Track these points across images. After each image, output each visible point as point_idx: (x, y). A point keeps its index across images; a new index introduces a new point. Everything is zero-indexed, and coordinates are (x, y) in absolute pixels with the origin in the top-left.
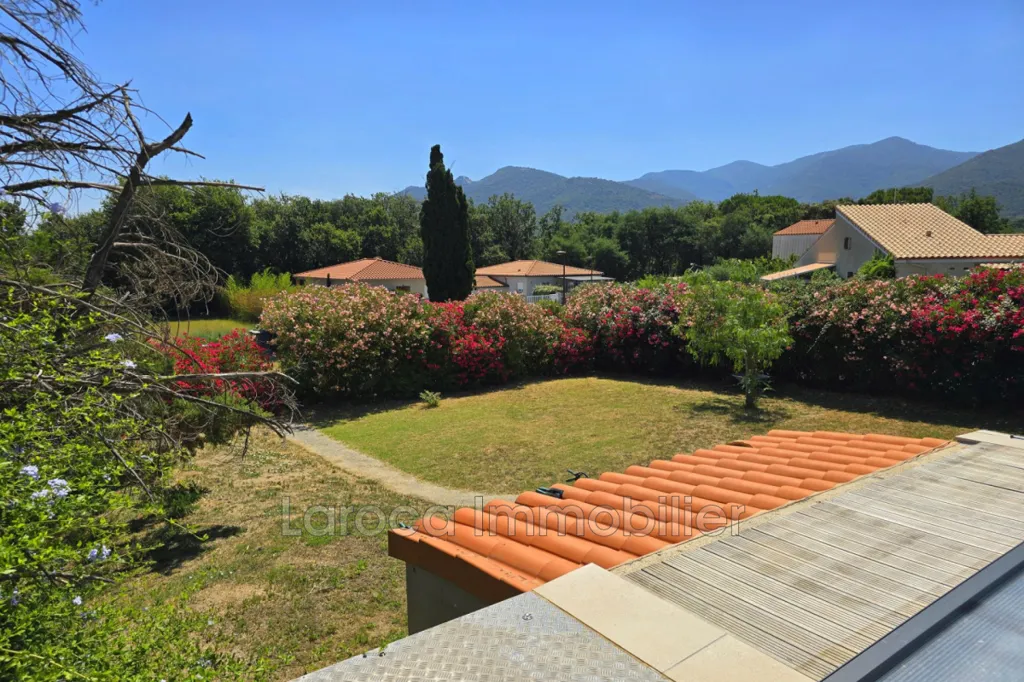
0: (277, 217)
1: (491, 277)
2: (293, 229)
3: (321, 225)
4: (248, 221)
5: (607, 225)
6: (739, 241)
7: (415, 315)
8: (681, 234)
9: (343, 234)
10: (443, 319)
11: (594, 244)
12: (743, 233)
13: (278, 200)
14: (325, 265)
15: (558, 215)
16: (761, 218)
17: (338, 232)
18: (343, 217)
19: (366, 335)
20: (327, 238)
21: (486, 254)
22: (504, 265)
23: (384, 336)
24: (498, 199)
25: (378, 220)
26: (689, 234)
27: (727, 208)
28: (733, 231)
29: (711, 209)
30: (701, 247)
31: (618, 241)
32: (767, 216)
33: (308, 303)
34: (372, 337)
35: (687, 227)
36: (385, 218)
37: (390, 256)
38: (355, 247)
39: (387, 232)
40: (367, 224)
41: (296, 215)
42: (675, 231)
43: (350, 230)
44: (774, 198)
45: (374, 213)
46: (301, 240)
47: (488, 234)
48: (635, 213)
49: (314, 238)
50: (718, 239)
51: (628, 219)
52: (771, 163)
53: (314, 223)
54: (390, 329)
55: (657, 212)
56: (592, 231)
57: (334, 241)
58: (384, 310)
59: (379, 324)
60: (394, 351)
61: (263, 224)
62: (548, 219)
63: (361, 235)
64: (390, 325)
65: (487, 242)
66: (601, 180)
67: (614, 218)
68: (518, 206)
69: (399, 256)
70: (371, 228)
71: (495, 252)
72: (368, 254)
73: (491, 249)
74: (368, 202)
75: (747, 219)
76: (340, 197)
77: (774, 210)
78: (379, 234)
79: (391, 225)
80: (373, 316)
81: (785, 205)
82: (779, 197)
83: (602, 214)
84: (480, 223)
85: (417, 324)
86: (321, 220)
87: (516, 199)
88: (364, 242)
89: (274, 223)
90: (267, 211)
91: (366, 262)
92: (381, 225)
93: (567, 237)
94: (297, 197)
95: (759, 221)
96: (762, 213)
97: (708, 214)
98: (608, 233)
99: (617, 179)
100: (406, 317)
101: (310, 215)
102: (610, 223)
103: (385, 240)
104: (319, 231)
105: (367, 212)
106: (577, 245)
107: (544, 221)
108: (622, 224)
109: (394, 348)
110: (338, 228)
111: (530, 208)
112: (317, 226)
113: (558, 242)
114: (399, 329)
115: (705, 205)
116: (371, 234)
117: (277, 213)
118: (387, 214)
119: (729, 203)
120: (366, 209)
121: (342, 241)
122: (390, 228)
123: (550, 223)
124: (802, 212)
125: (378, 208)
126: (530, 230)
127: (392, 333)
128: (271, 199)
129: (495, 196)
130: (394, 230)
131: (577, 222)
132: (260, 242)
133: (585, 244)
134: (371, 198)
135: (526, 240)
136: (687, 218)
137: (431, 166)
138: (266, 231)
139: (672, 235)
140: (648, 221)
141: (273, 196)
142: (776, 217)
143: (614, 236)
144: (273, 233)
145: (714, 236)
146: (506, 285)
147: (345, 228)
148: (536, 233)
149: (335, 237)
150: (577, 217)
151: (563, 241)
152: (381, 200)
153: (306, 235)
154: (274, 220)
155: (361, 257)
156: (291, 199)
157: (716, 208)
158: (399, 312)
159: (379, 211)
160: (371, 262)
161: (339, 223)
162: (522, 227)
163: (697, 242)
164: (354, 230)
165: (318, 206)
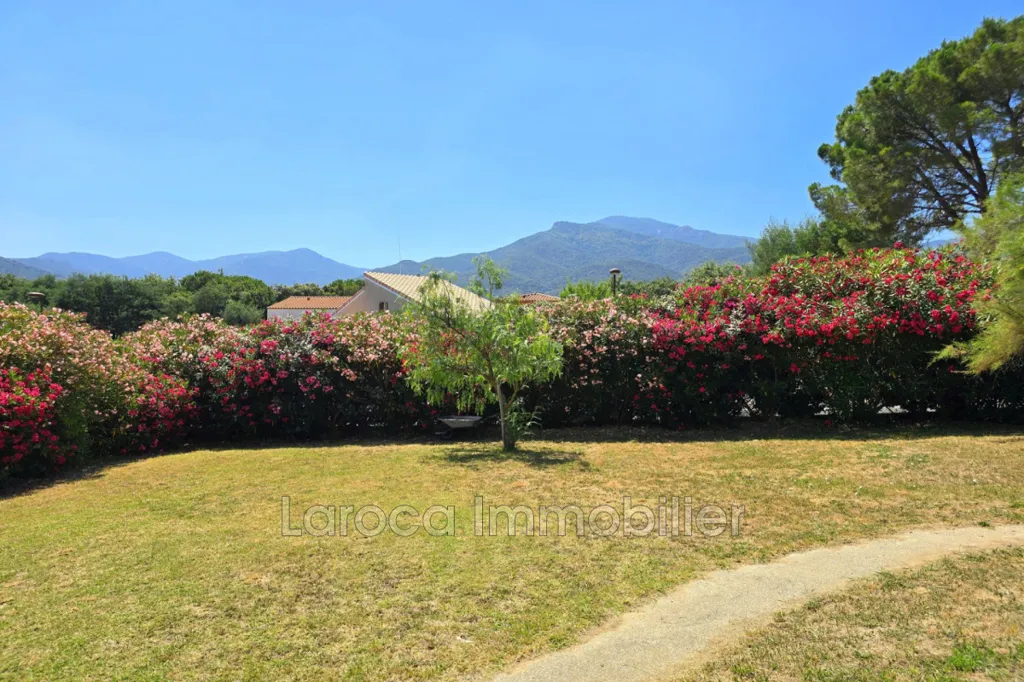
8: (143, 307)
16: (238, 295)
27: (192, 284)
29: (172, 284)
35: (151, 300)
42: (136, 303)
44: (243, 278)
75: (224, 294)
77: (247, 288)
97: (170, 289)
115: (165, 280)
119: (193, 279)
124: (276, 293)
139: (132, 307)
142: (252, 295)
157: (178, 283)
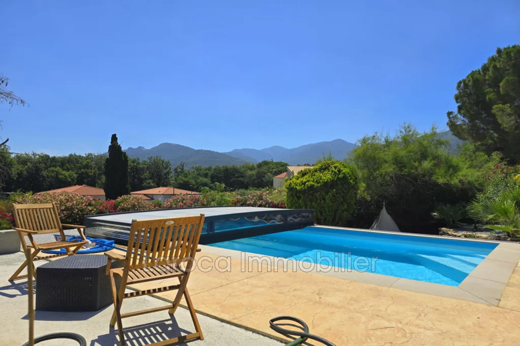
0: (29, 164)
1: (145, 195)
2: (38, 170)
3: (54, 169)
4: (12, 165)
5: (206, 172)
6: (262, 181)
7: (90, 205)
9: (66, 173)
10: (103, 207)
11: (199, 180)
12: (264, 177)
13: (31, 155)
14: (54, 189)
15: (183, 167)
17: (64, 172)
18: (67, 165)
19: (65, 212)
20: (57, 175)
21: (145, 184)
22: (154, 189)
23: (74, 213)
24: (153, 158)
25: (87, 166)
26: (242, 177)
27: (260, 166)
28: (260, 176)
29: (253, 166)
30: (247, 182)
31: (210, 179)
32: (275, 170)
33: (39, 199)
34: (68, 213)
35: (242, 174)
36: (91, 166)
37: (92, 184)
38: (73, 180)
39: (91, 173)
40: (80, 168)
41: (40, 163)
42: (237, 175)
43: (70, 171)
44: (279, 163)
45: (85, 163)
46: (42, 176)
47: (147, 174)
48: (218, 167)
49: (49, 175)
50: (254, 179)
51: (215, 169)
52: (289, 148)
53: (50, 167)
54: (77, 210)
55: (228, 167)
56: (199, 174)
57: (60, 176)
58: (75, 202)
59: (72, 208)
60: (78, 220)
61: (20, 167)
62: (178, 168)
63: (76, 173)
64: (77, 208)
65: (146, 179)
66: (212, 151)
67: (209, 169)
68: (163, 162)
69: (97, 184)
70: (82, 170)
71: (149, 183)
72: (80, 183)
73: (148, 181)
74: (83, 157)
75: (266, 171)
76: (67, 155)
77: (277, 168)
78: (86, 173)
79: (94, 169)
80: (69, 204)
81: (283, 166)
82: (281, 162)
83: (204, 166)
84: (142, 169)
85: (90, 208)
86: (55, 166)
87: (162, 159)
88: (78, 177)
89: (26, 167)
90: (23, 160)
91: (78, 187)
92: (88, 169)
93: (186, 177)
94: (42, 154)
95: (271, 172)
96: (273, 169)
97: (252, 169)
98: (206, 175)
99: (220, 151)
100: (85, 205)
101: (48, 164)
102: (207, 171)
103: (89, 176)
104: (53, 171)
105: (81, 163)
106: (190, 180)
107: (176, 169)
108: (212, 171)
109: (78, 218)
110: (64, 170)
111: (169, 163)
112: (52, 169)
113: (182, 178)
114: (82, 211)
115: (251, 165)
116: (82, 173)
117: (29, 162)
118: (93, 164)
120: (80, 161)
121: (65, 176)
122: (93, 171)
123: (179, 170)
125: (88, 160)
126: (168, 173)
127: (77, 212)
128: (26, 154)
129: (152, 157)
130: (95, 171)
131: (193, 170)
132: (17, 176)
133: (195, 181)
134: (85, 156)
135: (166, 178)
136: (242, 170)
137: (111, 143)
138: (21, 171)
139: (235, 177)
140: (224, 171)
141: (27, 153)
143: (209, 177)
144: (25, 172)
145: (253, 178)
146: (152, 199)
147: (68, 170)
148: (172, 175)
149: (61, 174)
150: (193, 168)
151: (184, 178)
152: (89, 157)
153: (44, 173)
154: (27, 165)
155: (75, 185)
156: (38, 155)
157: (256, 166)
158: (82, 203)
159: (88, 162)
160: (80, 187)
161: (65, 168)
162: (165, 171)
163: (246, 181)
164: (73, 171)
165: (54, 159)
